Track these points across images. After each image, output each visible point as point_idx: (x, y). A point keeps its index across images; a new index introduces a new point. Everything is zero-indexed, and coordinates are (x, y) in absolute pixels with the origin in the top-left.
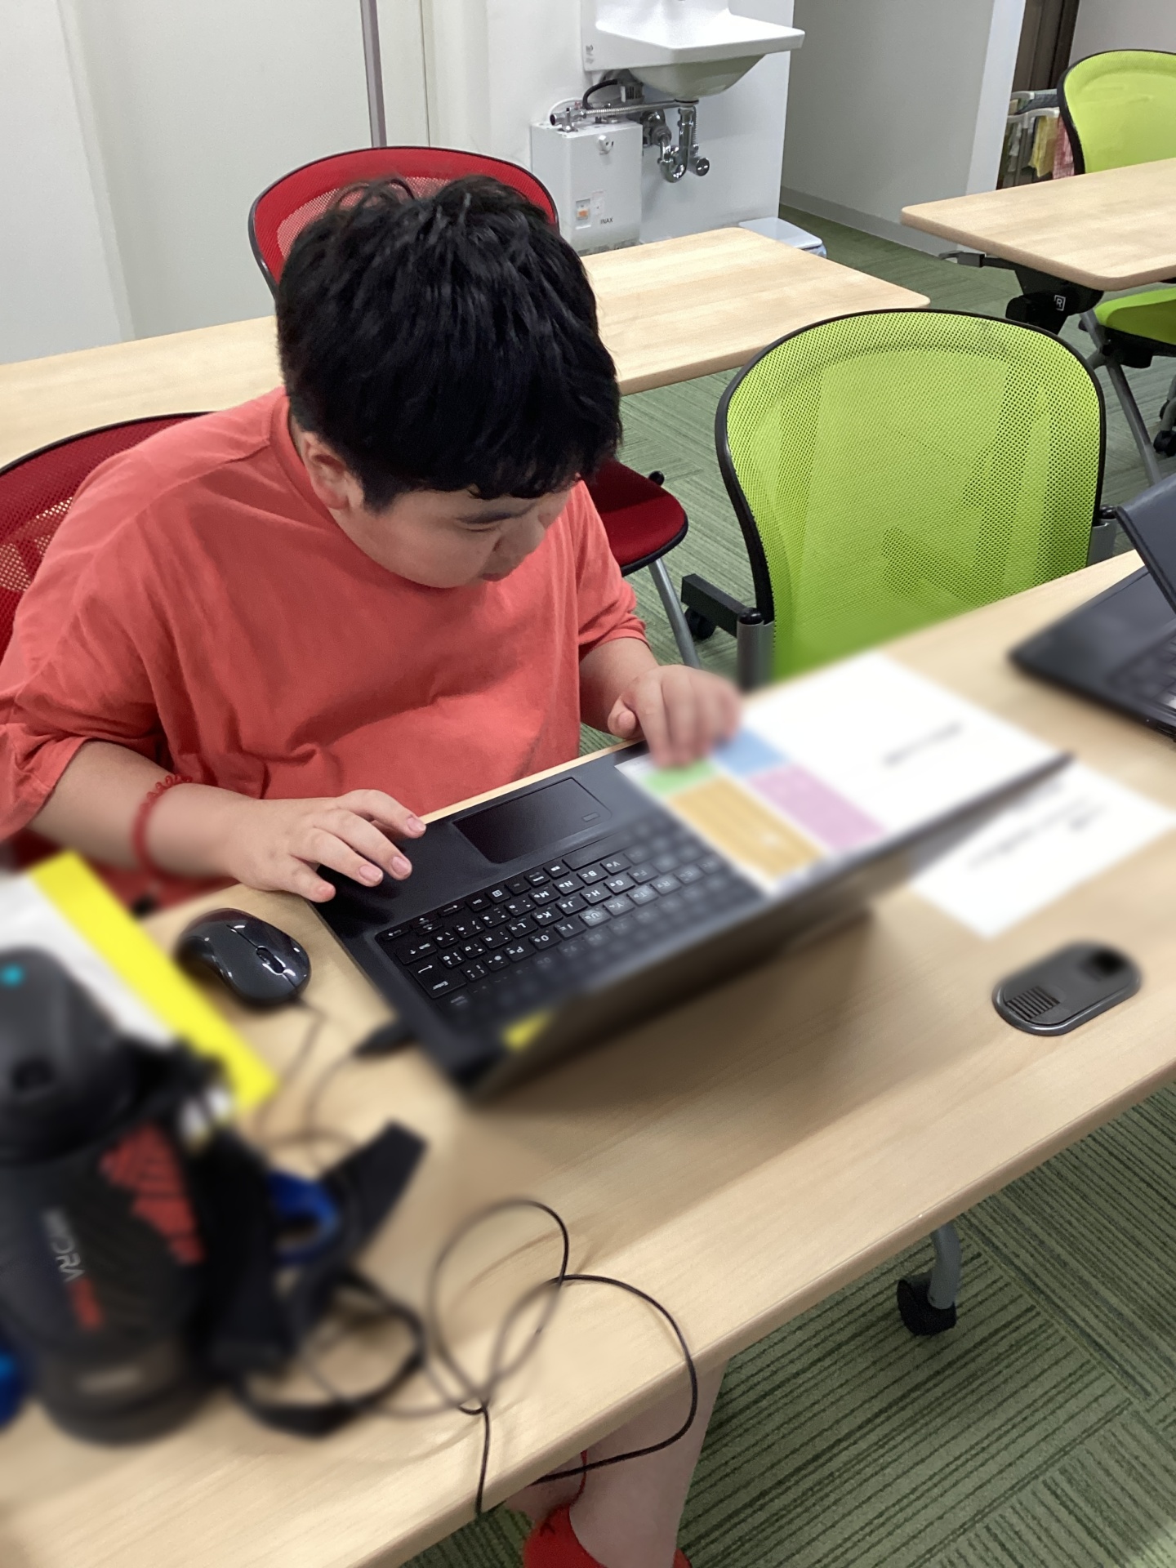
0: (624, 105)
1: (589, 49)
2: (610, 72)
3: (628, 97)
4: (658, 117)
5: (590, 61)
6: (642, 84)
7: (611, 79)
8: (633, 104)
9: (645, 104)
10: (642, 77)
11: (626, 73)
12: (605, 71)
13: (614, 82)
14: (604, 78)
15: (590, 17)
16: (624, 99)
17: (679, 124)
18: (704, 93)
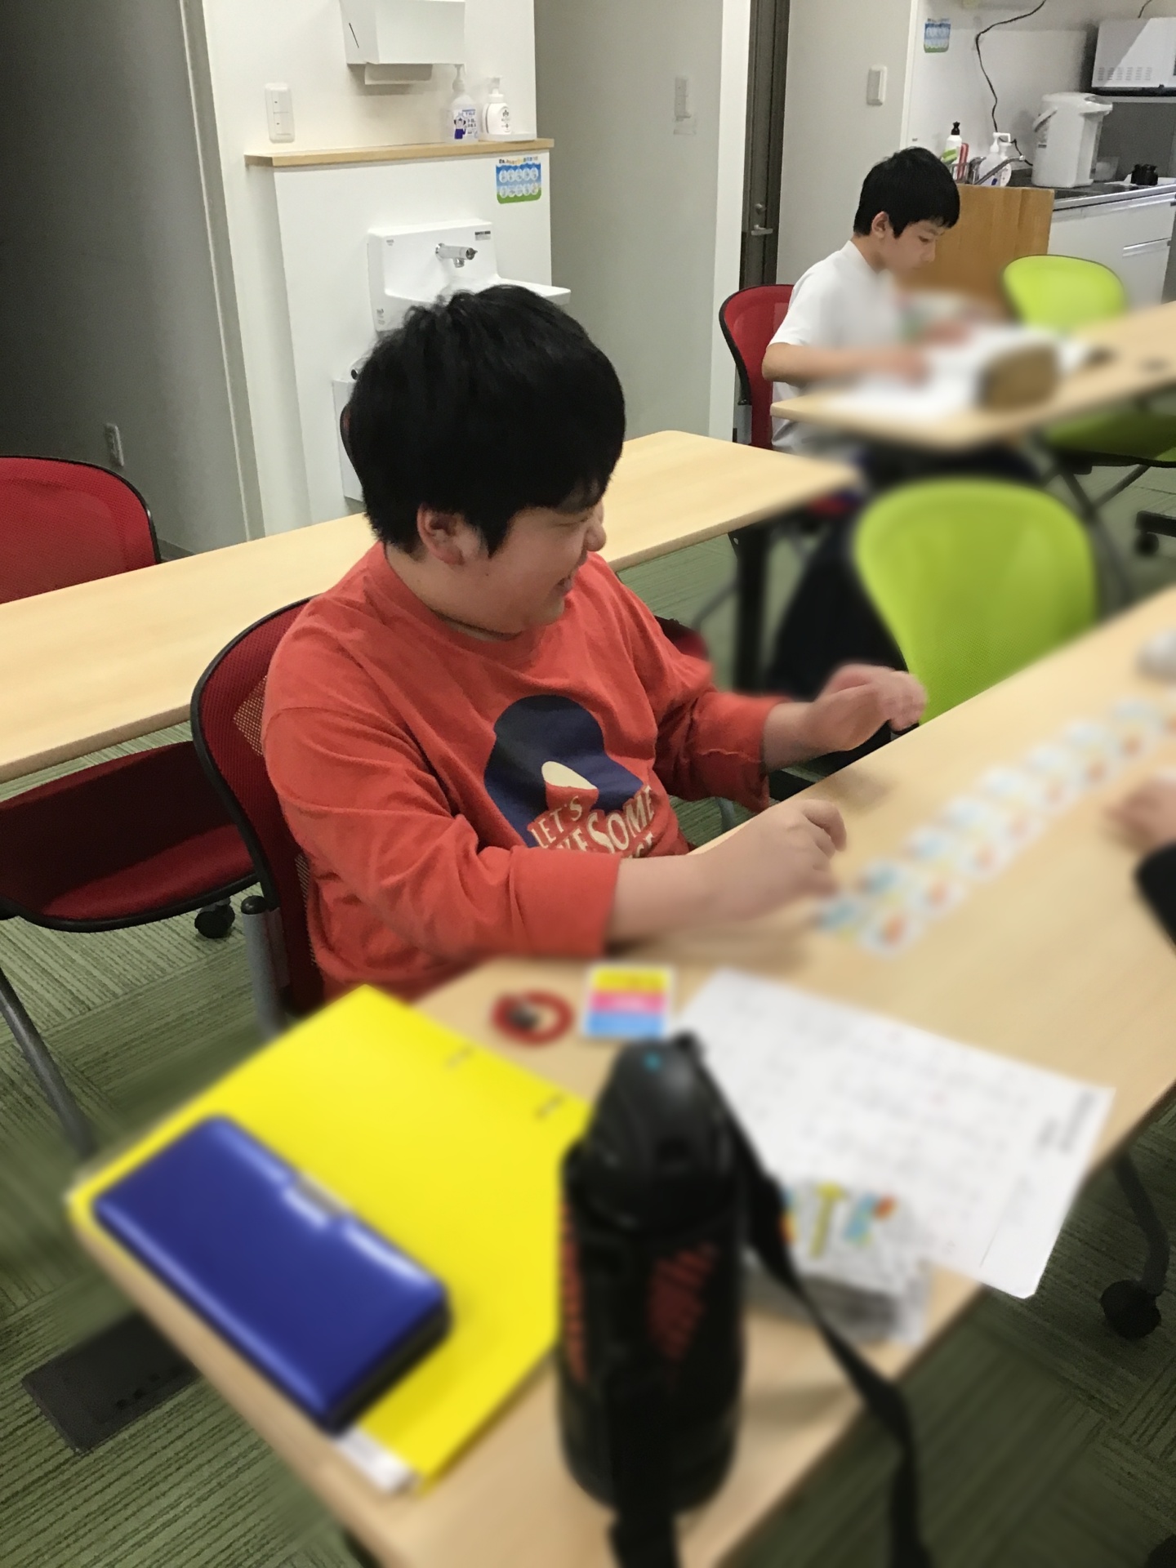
1: (380, 312)
5: (381, 322)
15: (378, 284)
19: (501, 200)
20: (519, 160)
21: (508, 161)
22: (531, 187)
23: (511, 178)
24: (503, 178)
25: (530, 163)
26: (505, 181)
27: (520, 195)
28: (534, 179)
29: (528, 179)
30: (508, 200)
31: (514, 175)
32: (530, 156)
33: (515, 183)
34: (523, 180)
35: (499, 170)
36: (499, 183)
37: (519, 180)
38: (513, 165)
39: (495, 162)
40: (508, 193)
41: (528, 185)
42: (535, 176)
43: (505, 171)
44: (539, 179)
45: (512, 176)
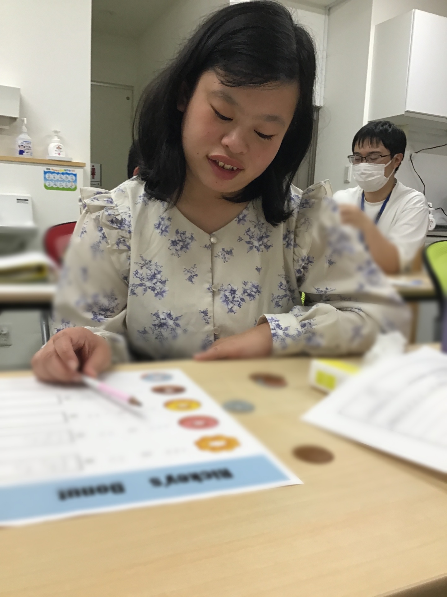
19: (46, 187)
20: (61, 170)
21: (52, 169)
22: (69, 185)
23: (54, 178)
24: (49, 177)
25: (69, 172)
26: (50, 179)
27: (61, 187)
28: (71, 181)
29: (67, 180)
30: (52, 188)
31: (57, 177)
32: (69, 169)
33: (58, 180)
34: (63, 180)
35: (45, 173)
36: (45, 179)
37: (60, 180)
38: (56, 172)
39: (44, 168)
40: (52, 184)
41: (67, 183)
42: (72, 179)
43: (50, 174)
44: (75, 181)
45: (55, 177)
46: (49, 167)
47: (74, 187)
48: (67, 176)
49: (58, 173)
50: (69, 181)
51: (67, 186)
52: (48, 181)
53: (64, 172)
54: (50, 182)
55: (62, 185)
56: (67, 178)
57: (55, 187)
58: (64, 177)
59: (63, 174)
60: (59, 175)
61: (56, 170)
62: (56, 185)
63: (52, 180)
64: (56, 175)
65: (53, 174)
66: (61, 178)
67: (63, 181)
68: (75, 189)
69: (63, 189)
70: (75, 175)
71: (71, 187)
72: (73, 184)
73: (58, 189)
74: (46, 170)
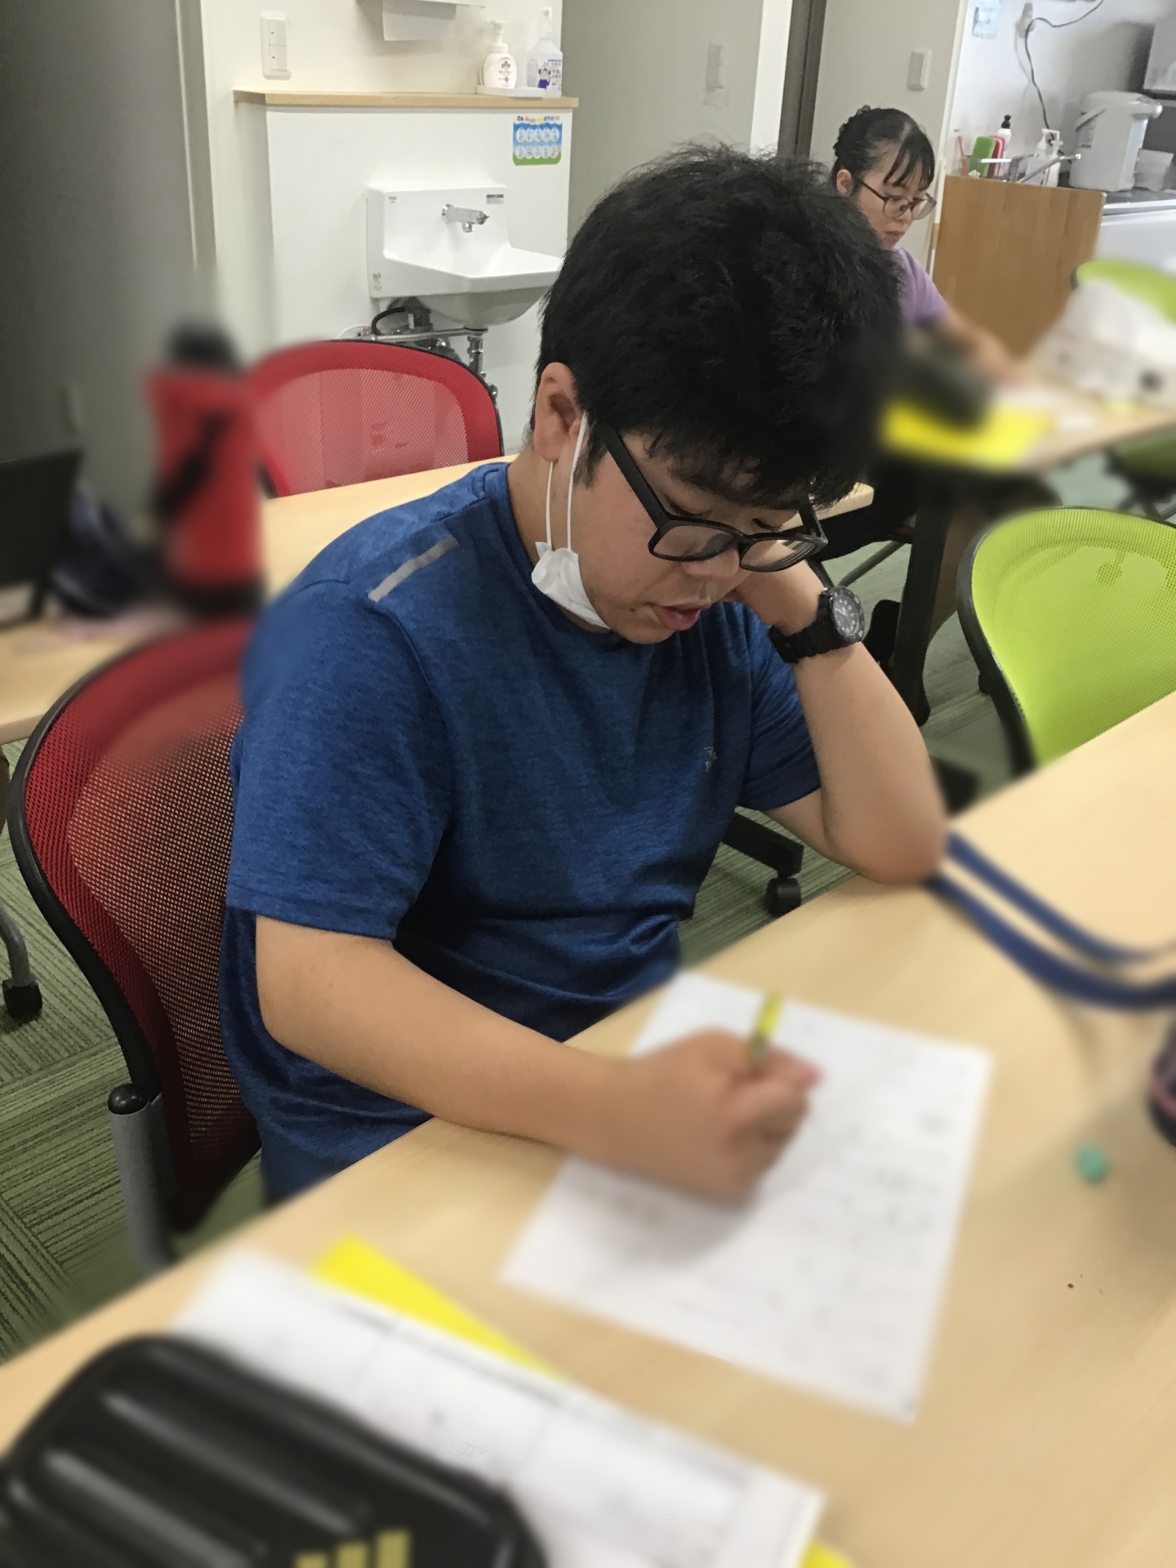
0: (413, 332)
1: (376, 277)
2: (396, 300)
3: (416, 324)
4: (444, 344)
5: (379, 288)
6: (429, 311)
7: (398, 306)
8: (422, 332)
9: (433, 331)
10: (428, 304)
11: (413, 299)
12: (393, 298)
13: (401, 310)
14: (391, 305)
15: (376, 243)
16: (412, 326)
17: (469, 350)
18: (492, 322)
19: (518, 161)
20: (539, 119)
21: (527, 119)
22: (550, 149)
23: (529, 137)
24: (521, 137)
25: (551, 122)
26: (523, 140)
27: (538, 157)
28: (555, 141)
29: (547, 140)
30: (524, 162)
31: (534, 134)
33: (533, 143)
34: (542, 141)
35: (516, 127)
36: (515, 142)
37: (538, 141)
38: (532, 123)
40: (525, 154)
41: (548, 147)
42: (556, 137)
43: (523, 130)
44: (560, 139)
45: (531, 136)
46: (521, 116)
47: (557, 154)
48: (548, 130)
49: (534, 127)
50: (550, 143)
51: (546, 153)
52: (519, 147)
53: (544, 122)
54: (523, 147)
55: (540, 153)
56: (548, 136)
57: (529, 157)
58: (543, 133)
59: (542, 127)
60: (536, 130)
61: (533, 120)
62: (530, 153)
63: (525, 144)
64: (532, 130)
65: (528, 130)
66: (539, 138)
67: (542, 143)
68: (556, 160)
69: (541, 161)
70: (560, 127)
71: (553, 154)
72: (556, 147)
73: (533, 162)
74: (518, 122)
